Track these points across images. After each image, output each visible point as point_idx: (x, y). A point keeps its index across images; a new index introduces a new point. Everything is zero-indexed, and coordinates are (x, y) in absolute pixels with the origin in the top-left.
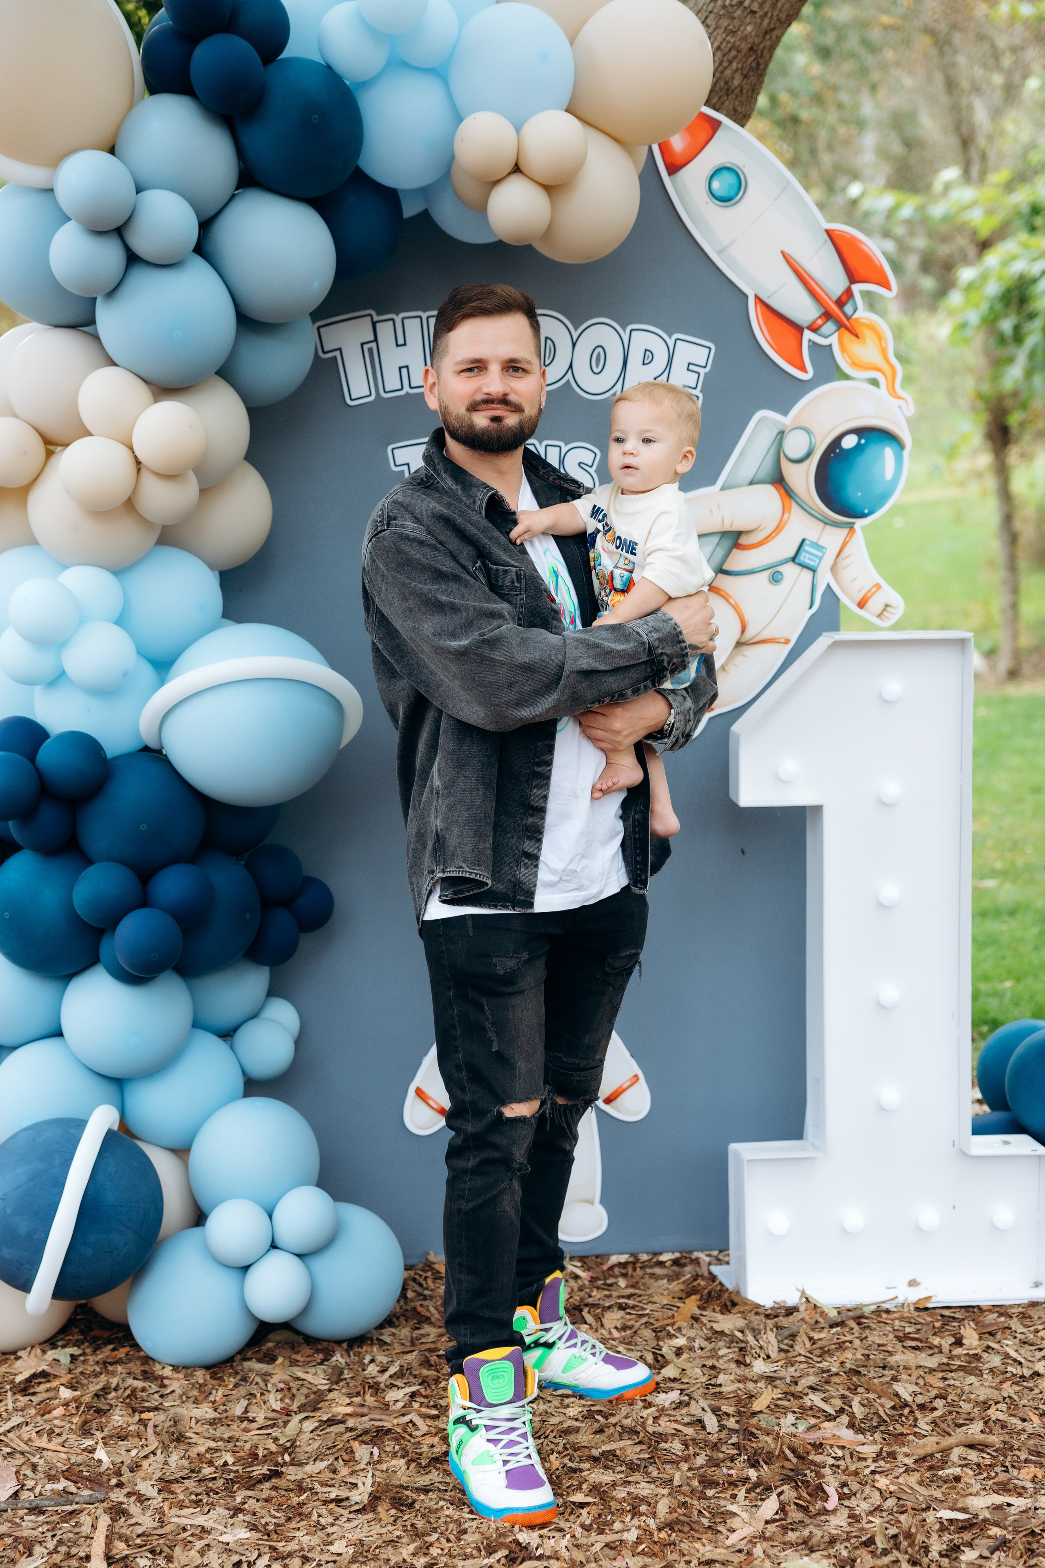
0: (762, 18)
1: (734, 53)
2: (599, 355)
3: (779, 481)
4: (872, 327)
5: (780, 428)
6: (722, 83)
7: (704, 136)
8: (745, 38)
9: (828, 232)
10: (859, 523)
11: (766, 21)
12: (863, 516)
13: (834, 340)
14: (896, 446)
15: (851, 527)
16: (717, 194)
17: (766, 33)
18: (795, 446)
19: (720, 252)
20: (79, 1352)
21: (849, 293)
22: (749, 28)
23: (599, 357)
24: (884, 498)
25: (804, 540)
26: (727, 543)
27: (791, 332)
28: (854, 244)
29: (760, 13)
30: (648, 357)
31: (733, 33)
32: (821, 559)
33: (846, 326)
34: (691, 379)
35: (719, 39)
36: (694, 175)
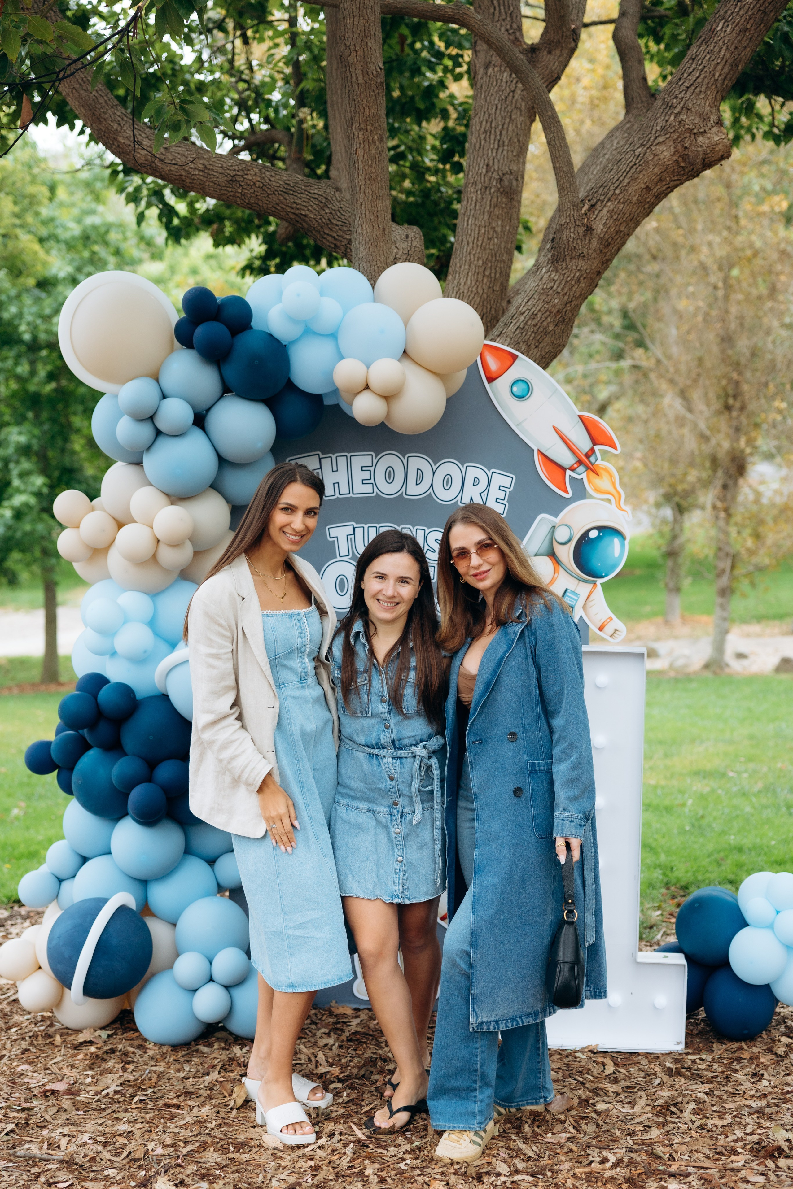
0: (564, 295)
1: (548, 313)
2: (448, 479)
3: (552, 554)
4: (606, 470)
5: (553, 524)
6: (542, 329)
7: (509, 363)
8: (554, 306)
9: (579, 416)
10: (599, 581)
11: (566, 297)
12: (601, 577)
13: (584, 476)
14: (621, 538)
15: (595, 583)
16: (516, 394)
18: (562, 535)
19: (517, 425)
20: (114, 1033)
21: (592, 450)
22: (556, 301)
23: (448, 481)
24: (614, 567)
25: (566, 590)
27: (559, 471)
28: (595, 424)
29: (562, 293)
30: (476, 481)
31: (548, 303)
32: (577, 601)
33: (591, 469)
34: (501, 495)
35: (540, 305)
36: (502, 384)
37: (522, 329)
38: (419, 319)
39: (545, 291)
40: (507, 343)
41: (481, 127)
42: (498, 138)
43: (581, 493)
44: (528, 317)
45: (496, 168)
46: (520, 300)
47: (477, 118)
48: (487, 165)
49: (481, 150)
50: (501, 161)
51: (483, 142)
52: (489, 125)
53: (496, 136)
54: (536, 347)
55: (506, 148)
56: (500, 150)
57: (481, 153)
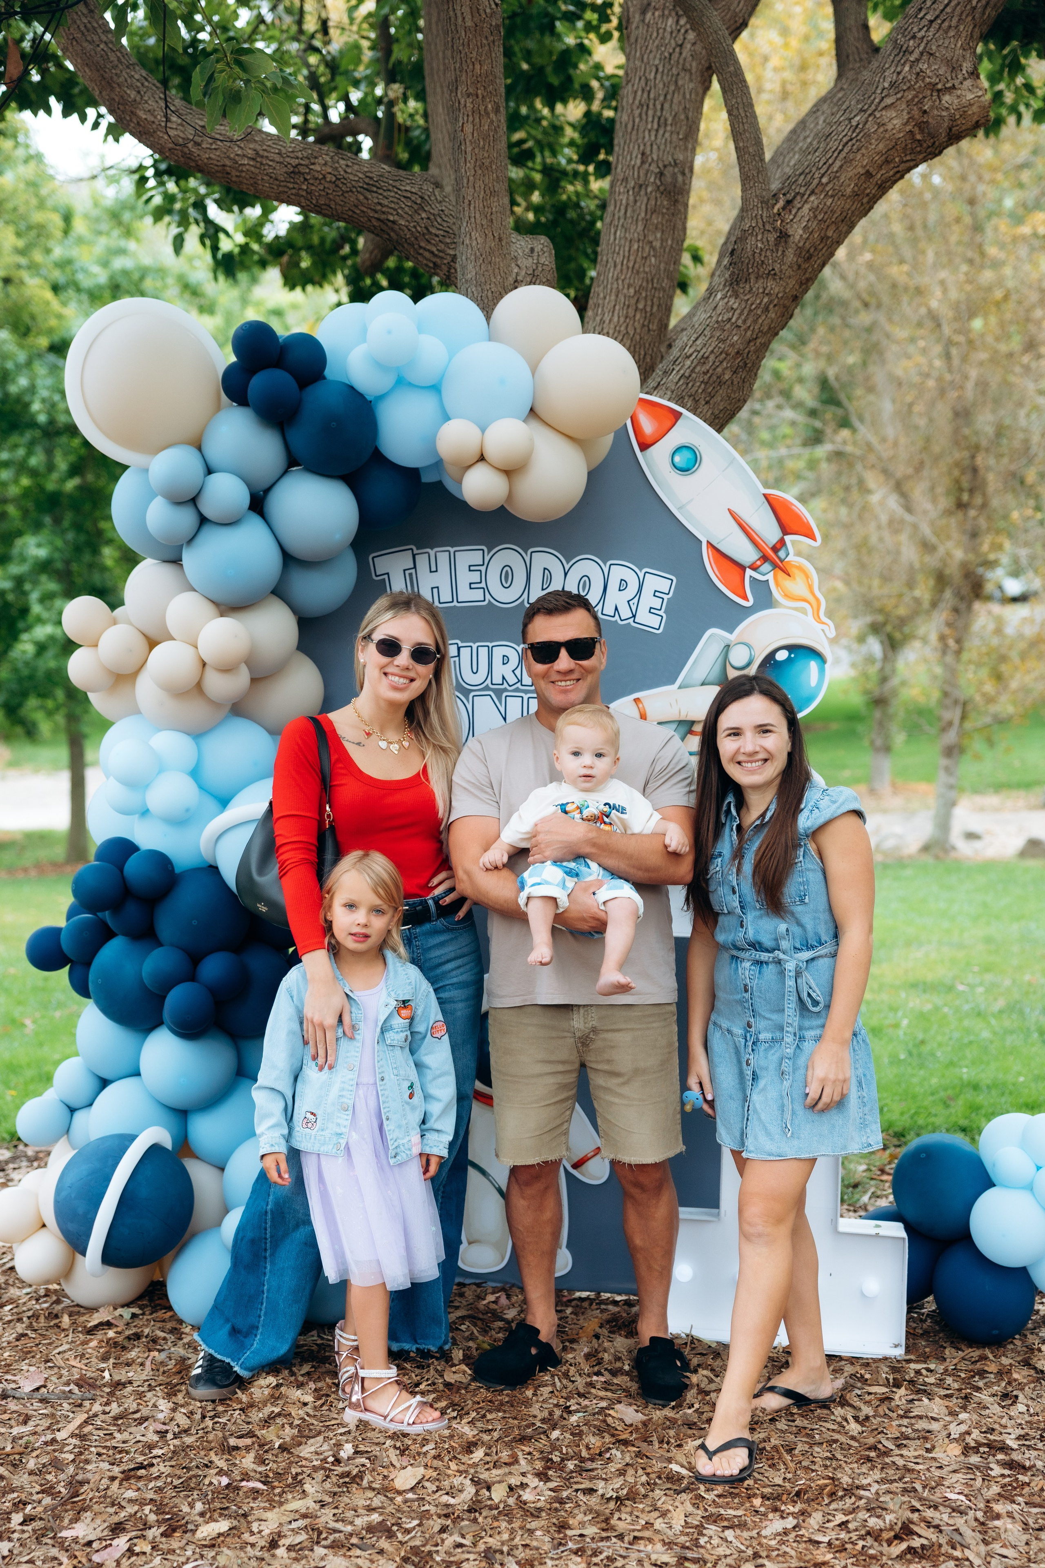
0: (746, 330)
1: (724, 355)
2: (585, 582)
4: (800, 568)
5: (727, 643)
6: (715, 378)
7: (669, 424)
8: (732, 345)
9: (765, 495)
11: (749, 333)
13: (770, 577)
14: (819, 661)
16: (678, 465)
17: (750, 341)
18: (738, 657)
19: (679, 507)
20: (140, 1312)
21: (782, 542)
22: (735, 338)
23: (585, 584)
24: (809, 700)
26: (683, 729)
27: (736, 571)
28: (786, 504)
29: (744, 327)
30: (623, 585)
31: (723, 341)
33: (780, 567)
34: (657, 603)
35: (713, 345)
36: (660, 452)
37: (688, 378)
38: (550, 364)
39: (720, 325)
40: (668, 396)
41: (634, 98)
42: (659, 113)
43: (765, 599)
44: (695, 362)
45: (655, 157)
46: (685, 339)
47: (630, 85)
48: (643, 154)
49: (634, 132)
50: (662, 147)
51: (637, 120)
52: (645, 95)
53: (655, 111)
54: (707, 403)
55: (669, 128)
56: (661, 132)
57: (634, 137)
